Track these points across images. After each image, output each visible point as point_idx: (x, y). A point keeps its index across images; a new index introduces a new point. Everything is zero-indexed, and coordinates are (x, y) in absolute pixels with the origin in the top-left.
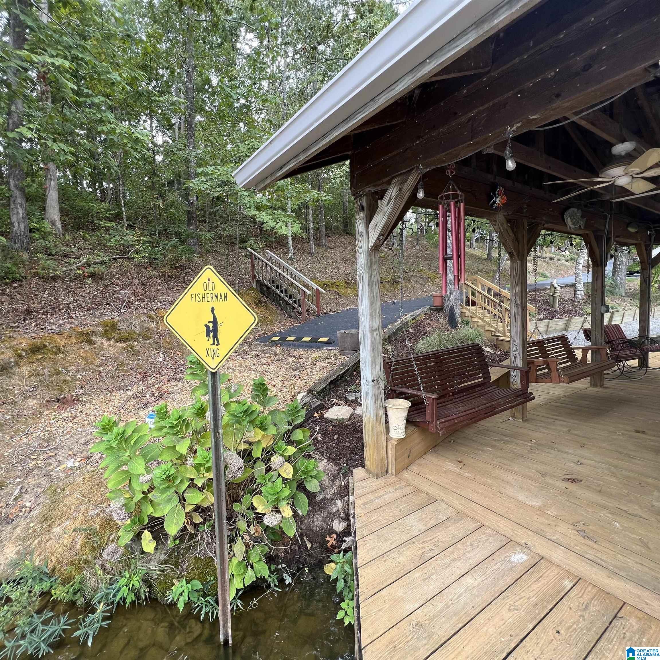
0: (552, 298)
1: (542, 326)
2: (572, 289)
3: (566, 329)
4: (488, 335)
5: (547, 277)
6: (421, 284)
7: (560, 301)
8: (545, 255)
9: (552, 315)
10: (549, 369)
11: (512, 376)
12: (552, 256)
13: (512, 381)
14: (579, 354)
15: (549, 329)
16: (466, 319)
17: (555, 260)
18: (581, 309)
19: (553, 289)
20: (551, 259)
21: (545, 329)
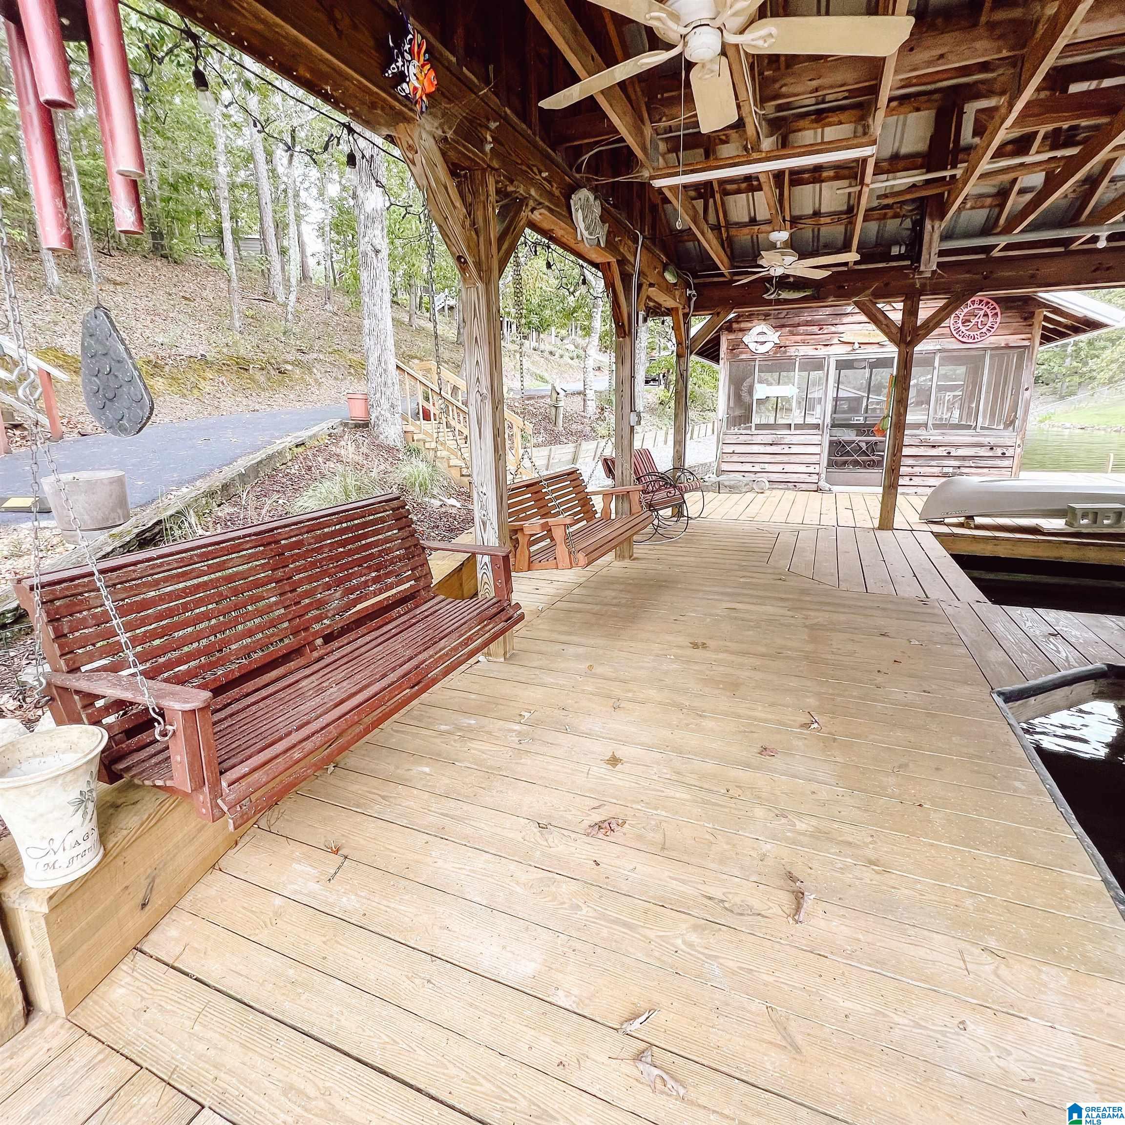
0: (553, 410)
1: (540, 456)
2: (580, 398)
3: (574, 460)
4: (455, 473)
5: (547, 382)
6: (336, 379)
7: (565, 417)
8: (542, 347)
9: (555, 439)
10: (552, 539)
11: (479, 566)
12: (553, 349)
13: (479, 576)
14: (598, 503)
15: (551, 461)
16: (414, 445)
17: (557, 355)
18: (593, 430)
19: (554, 395)
20: (551, 353)
21: (545, 462)
